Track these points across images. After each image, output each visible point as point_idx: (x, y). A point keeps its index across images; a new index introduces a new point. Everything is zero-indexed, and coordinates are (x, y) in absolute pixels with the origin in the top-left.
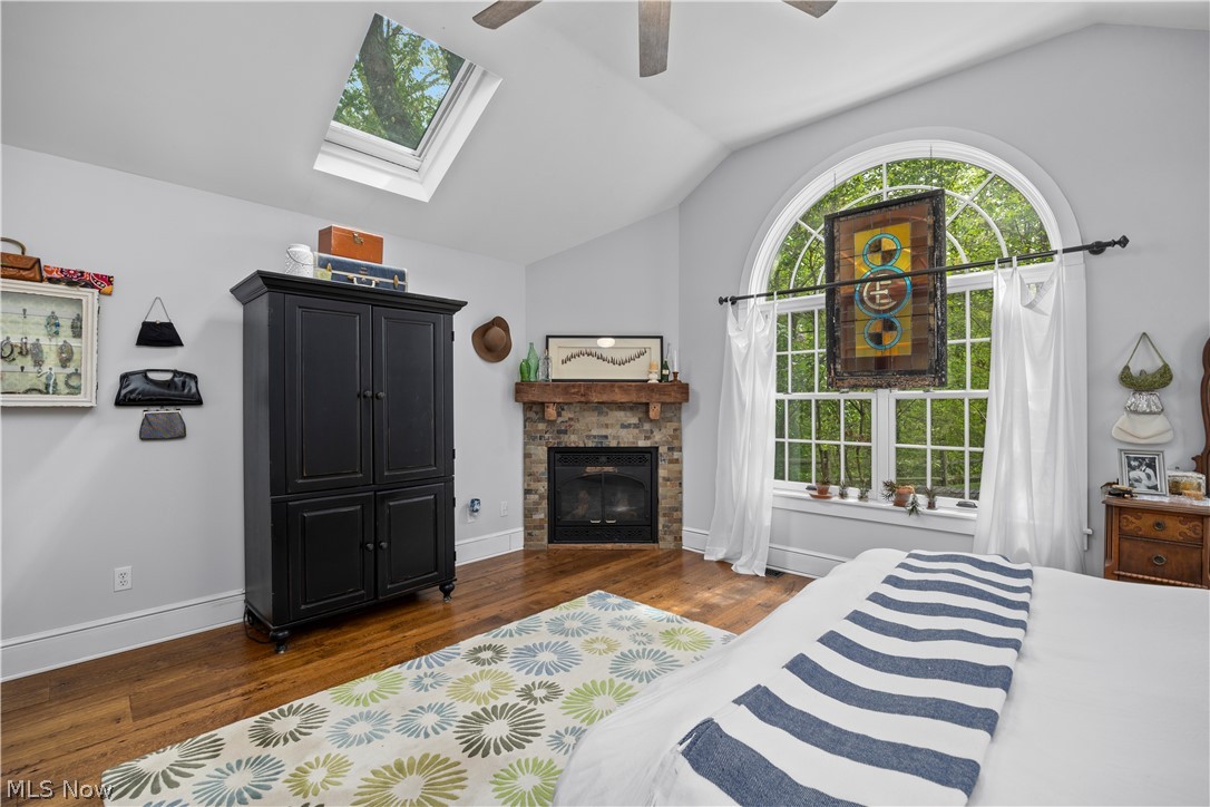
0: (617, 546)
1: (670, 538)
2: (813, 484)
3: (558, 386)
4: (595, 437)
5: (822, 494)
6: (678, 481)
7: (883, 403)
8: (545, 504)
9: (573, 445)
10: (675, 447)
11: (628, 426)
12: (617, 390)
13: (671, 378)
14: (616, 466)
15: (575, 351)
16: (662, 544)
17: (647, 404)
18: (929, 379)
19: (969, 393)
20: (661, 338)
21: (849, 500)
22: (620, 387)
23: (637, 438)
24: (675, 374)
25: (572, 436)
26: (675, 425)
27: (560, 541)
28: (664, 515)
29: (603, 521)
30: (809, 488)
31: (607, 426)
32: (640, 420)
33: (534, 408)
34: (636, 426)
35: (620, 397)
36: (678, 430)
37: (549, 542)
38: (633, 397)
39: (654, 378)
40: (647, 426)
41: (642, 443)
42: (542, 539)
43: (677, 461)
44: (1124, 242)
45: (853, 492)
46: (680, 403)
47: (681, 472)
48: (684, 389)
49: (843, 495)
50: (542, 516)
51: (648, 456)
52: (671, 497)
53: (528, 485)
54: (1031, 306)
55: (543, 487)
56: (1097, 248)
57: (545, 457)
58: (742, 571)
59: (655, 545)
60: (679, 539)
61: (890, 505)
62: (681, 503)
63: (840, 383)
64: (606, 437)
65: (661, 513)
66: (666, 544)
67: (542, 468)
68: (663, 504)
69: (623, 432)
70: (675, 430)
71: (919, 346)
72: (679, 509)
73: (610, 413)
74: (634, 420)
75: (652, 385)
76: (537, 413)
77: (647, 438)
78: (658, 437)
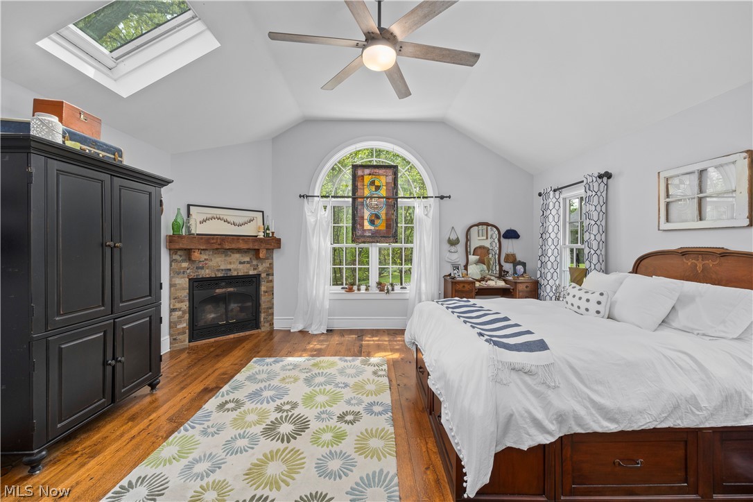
0: (236, 335)
1: (267, 325)
2: (344, 286)
3: (202, 239)
4: (222, 270)
5: (350, 290)
6: (271, 292)
7: (374, 250)
8: (187, 316)
9: (208, 276)
10: (270, 274)
11: (244, 263)
12: (241, 241)
13: (271, 235)
14: (235, 287)
15: (209, 216)
16: (263, 329)
17: (258, 250)
18: (392, 239)
19: (403, 245)
20: (263, 212)
21: (361, 291)
22: (243, 240)
23: (249, 270)
24: (273, 233)
25: (207, 271)
26: (270, 261)
27: (196, 340)
28: (264, 312)
29: (227, 322)
30: (342, 288)
31: (230, 263)
32: (250, 259)
33: (179, 253)
34: (248, 263)
35: (243, 246)
36: (271, 264)
37: (189, 342)
38: (251, 246)
39: (261, 235)
40: (255, 262)
41: (251, 273)
42: (185, 341)
43: (272, 281)
44: (449, 197)
45: (363, 288)
46: (273, 249)
47: (273, 287)
48: (278, 241)
49: (359, 290)
50: (185, 325)
51: (254, 279)
52: (268, 301)
53: (174, 305)
54: (426, 215)
55: (185, 305)
56: (442, 198)
57: (187, 285)
58: (315, 333)
59: (259, 330)
60: (272, 324)
61: (378, 291)
62: (273, 304)
63: (358, 240)
64: (230, 270)
65: (262, 311)
66: (265, 328)
67: (185, 294)
68: (263, 305)
69: (241, 266)
70: (270, 264)
71: (388, 226)
72: (272, 308)
73: (232, 255)
74: (247, 259)
75: (261, 239)
76: (180, 256)
77: (254, 269)
78: (261, 268)
